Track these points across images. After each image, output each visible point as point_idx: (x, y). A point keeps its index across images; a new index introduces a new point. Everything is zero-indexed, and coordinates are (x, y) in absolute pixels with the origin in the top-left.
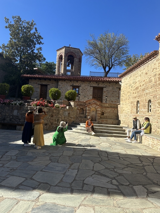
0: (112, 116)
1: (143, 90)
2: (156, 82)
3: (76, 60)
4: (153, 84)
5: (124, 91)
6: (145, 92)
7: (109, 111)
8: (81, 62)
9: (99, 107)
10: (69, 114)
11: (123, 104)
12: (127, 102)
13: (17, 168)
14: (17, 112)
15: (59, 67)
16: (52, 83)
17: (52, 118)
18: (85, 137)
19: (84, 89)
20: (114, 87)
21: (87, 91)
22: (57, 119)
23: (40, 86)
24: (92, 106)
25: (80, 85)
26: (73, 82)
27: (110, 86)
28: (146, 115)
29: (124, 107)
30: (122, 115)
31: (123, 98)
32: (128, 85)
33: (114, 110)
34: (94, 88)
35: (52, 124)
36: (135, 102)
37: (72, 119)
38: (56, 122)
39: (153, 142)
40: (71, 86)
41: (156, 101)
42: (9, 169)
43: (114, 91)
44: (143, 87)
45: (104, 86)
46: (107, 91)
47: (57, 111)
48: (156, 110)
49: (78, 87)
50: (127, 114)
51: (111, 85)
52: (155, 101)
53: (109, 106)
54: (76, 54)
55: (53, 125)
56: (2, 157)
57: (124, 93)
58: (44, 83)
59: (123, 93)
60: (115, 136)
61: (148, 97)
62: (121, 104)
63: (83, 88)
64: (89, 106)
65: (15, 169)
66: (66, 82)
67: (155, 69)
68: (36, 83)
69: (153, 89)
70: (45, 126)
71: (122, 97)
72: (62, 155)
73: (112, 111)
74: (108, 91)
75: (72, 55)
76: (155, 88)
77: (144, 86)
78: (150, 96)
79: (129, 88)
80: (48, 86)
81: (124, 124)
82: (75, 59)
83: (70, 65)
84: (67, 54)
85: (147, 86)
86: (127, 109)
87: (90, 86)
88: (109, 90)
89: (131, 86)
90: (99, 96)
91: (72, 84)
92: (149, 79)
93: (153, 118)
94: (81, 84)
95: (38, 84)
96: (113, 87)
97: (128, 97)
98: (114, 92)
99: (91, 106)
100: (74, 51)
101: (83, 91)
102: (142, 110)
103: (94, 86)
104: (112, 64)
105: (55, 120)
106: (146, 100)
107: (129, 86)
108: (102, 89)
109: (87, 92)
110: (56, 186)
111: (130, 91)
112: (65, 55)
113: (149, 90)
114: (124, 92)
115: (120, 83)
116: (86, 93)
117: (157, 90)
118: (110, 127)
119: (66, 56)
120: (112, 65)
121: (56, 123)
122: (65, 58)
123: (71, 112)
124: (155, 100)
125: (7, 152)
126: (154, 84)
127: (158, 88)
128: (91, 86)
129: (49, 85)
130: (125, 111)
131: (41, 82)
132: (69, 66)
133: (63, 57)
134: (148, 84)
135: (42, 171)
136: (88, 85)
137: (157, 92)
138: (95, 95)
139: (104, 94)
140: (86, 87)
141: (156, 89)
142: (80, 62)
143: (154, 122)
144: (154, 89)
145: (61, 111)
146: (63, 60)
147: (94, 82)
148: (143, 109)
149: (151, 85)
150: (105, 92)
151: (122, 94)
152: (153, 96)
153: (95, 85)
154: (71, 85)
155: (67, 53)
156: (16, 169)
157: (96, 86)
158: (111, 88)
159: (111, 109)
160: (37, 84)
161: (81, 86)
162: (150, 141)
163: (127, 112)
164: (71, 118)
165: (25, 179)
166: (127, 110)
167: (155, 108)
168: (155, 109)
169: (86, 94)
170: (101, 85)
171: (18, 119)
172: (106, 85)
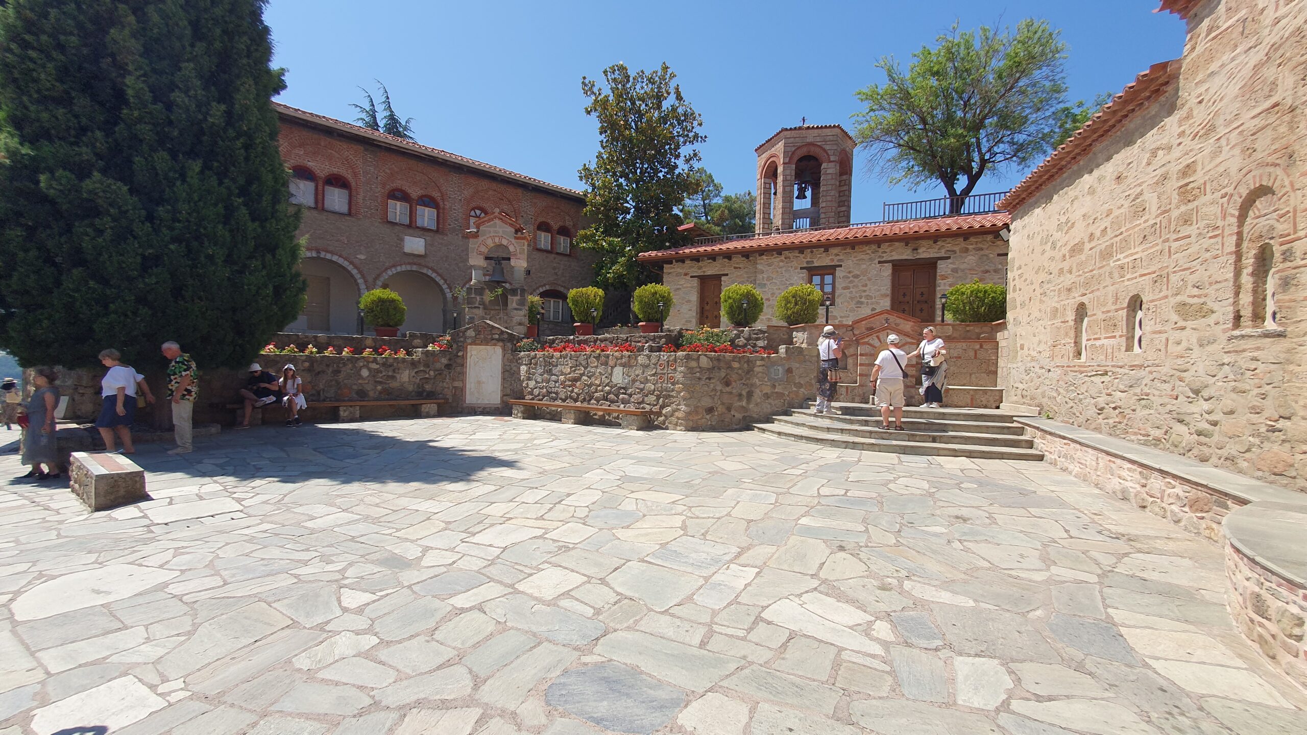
0: (971, 375)
1: (1106, 255)
2: (1165, 212)
3: (829, 170)
4: (1151, 222)
5: (1020, 268)
6: (1112, 265)
7: (955, 355)
8: (851, 175)
9: (909, 340)
10: (789, 371)
11: (1017, 323)
12: (1036, 314)
13: (578, 546)
14: (621, 374)
15: (767, 205)
16: (735, 268)
17: (728, 389)
18: (838, 457)
19: (856, 276)
20: (986, 252)
21: (868, 282)
22: (744, 393)
23: (695, 282)
24: (881, 337)
25: (839, 261)
26: (812, 252)
27: (966, 250)
28: (1120, 364)
29: (1024, 334)
30: (1015, 366)
31: (1016, 295)
32: (1038, 239)
33: (978, 347)
34: (898, 266)
35: (729, 409)
36: (1069, 308)
37: (802, 390)
38: (744, 403)
39: (1144, 486)
40: (801, 268)
41: (1166, 297)
42: (557, 544)
43: (987, 267)
44: (1103, 243)
45: (942, 254)
46: (955, 270)
47: (746, 365)
48: (1167, 340)
49: (832, 271)
50: (1033, 364)
51: (970, 247)
52: (1160, 299)
53: (955, 335)
54: (827, 147)
55: (732, 413)
56: (552, 508)
57: (1020, 276)
58: (710, 269)
59: (1017, 277)
60: (970, 455)
61: (1127, 283)
62: (1011, 321)
63: (850, 272)
64: (866, 340)
65: (571, 546)
66: (783, 257)
67: (1160, 153)
68: (686, 274)
69: (1151, 247)
70: (708, 417)
71: (1014, 290)
72: (729, 514)
73: (972, 354)
74: (960, 274)
75: (811, 154)
76: (1164, 242)
77: (1107, 238)
78: (1135, 281)
79: (1044, 252)
80: (723, 278)
81: (1024, 403)
82: (824, 165)
83: (808, 193)
84: (793, 153)
85: (1121, 233)
86: (1036, 340)
87: (880, 262)
88: (962, 267)
89: (1050, 244)
90: (922, 294)
91: (808, 262)
92: (1134, 200)
93: (1151, 377)
94: (841, 257)
95: (692, 277)
96: (982, 253)
97: (1038, 289)
98: (987, 272)
99: (877, 340)
100: (818, 139)
101: (851, 282)
102: (1098, 343)
103: (896, 257)
104: (982, 156)
105: (740, 395)
106: (1117, 299)
107: (1041, 244)
108: (931, 265)
109: (866, 285)
110: (666, 612)
111: (1046, 264)
112: (787, 160)
113: (1130, 252)
114: (1020, 272)
115: (1003, 233)
116: (865, 291)
117: (1170, 247)
118: (954, 417)
119: (789, 163)
120: (983, 163)
121: (743, 407)
122: (788, 172)
123: (795, 365)
124: (1162, 295)
125: (569, 495)
126: (1158, 220)
127: (1176, 240)
128: (884, 259)
129: (727, 275)
130: (1026, 348)
131: (700, 268)
132: (805, 197)
133: (780, 170)
134: (1128, 226)
135: (643, 561)
136: (871, 259)
137: (1173, 257)
138: (904, 295)
139: (942, 287)
140: (864, 266)
141: (1167, 244)
142: (846, 174)
143: (1157, 393)
144: (1157, 244)
145: (758, 363)
146: (780, 179)
147: (897, 244)
148: (1106, 338)
149: (1143, 226)
150: (944, 278)
151: (1014, 280)
152: (1155, 275)
153: (903, 254)
154: (805, 265)
155: (793, 149)
156: (573, 548)
157: (904, 257)
158: (971, 259)
159: (964, 344)
160: (688, 277)
161: (841, 266)
162: (1129, 478)
163: (1034, 354)
164: (800, 386)
165: (585, 579)
166: (1035, 346)
167: (1160, 332)
168: (1165, 335)
169: (864, 294)
170: (926, 252)
171: (625, 394)
172: (949, 246)
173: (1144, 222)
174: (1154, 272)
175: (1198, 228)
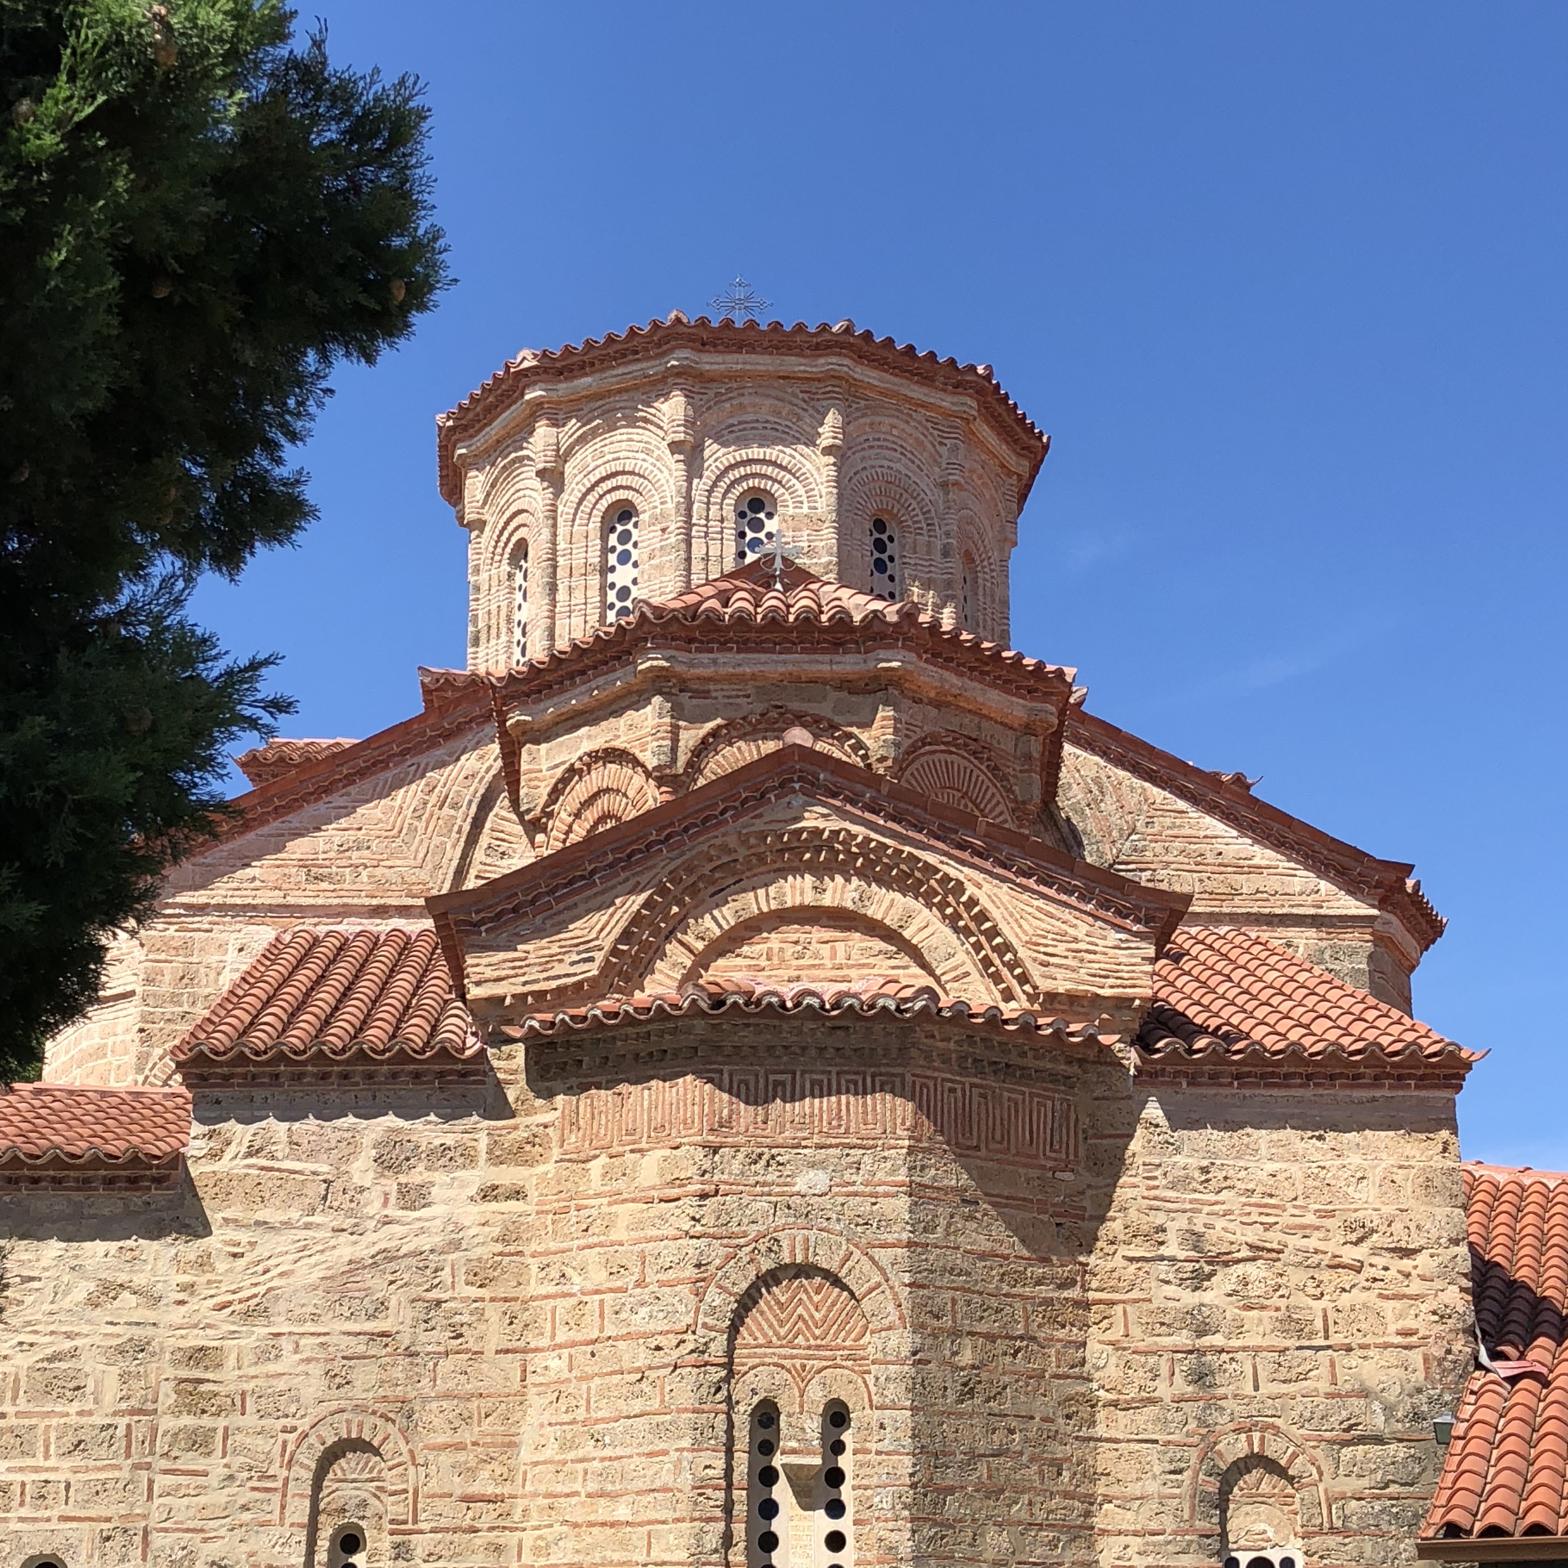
2: (141, 1412)
4: (100, 1420)
67: (127, 1296)
69: (98, 1469)
76: (136, 1467)
78: (43, 1526)
92: (50, 1360)
117: (151, 1482)
126: (123, 1422)
127: (166, 1472)
134: (25, 1406)
137: (157, 1501)
141: (144, 1475)
144: (118, 1468)
149: (74, 1420)
152: (105, 1526)
173: (81, 1413)
174: (108, 1520)
175: (226, 1466)
